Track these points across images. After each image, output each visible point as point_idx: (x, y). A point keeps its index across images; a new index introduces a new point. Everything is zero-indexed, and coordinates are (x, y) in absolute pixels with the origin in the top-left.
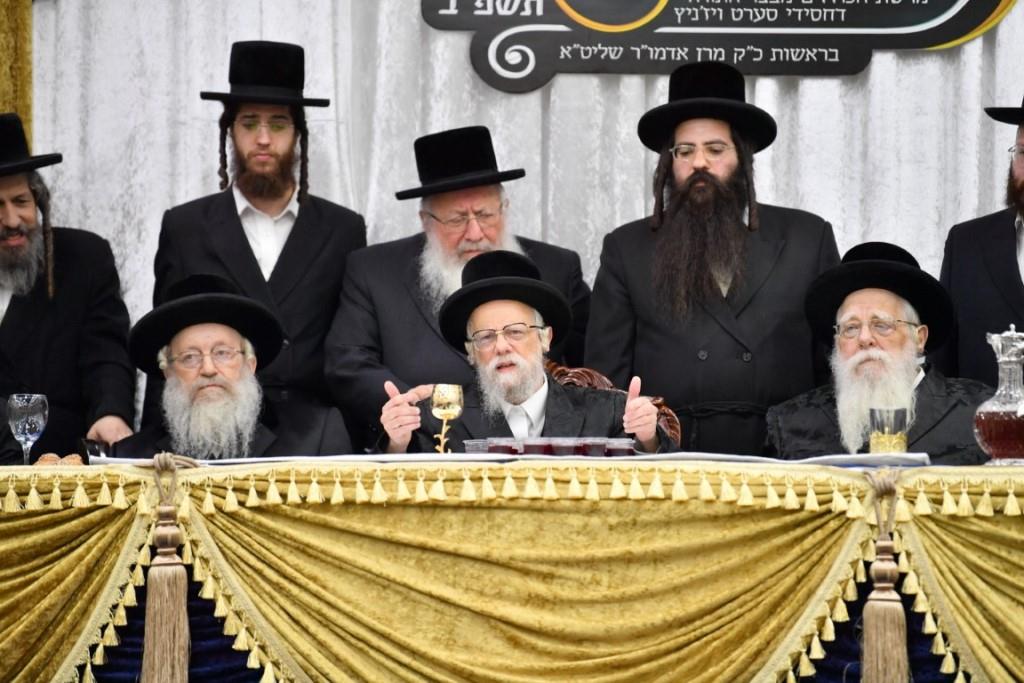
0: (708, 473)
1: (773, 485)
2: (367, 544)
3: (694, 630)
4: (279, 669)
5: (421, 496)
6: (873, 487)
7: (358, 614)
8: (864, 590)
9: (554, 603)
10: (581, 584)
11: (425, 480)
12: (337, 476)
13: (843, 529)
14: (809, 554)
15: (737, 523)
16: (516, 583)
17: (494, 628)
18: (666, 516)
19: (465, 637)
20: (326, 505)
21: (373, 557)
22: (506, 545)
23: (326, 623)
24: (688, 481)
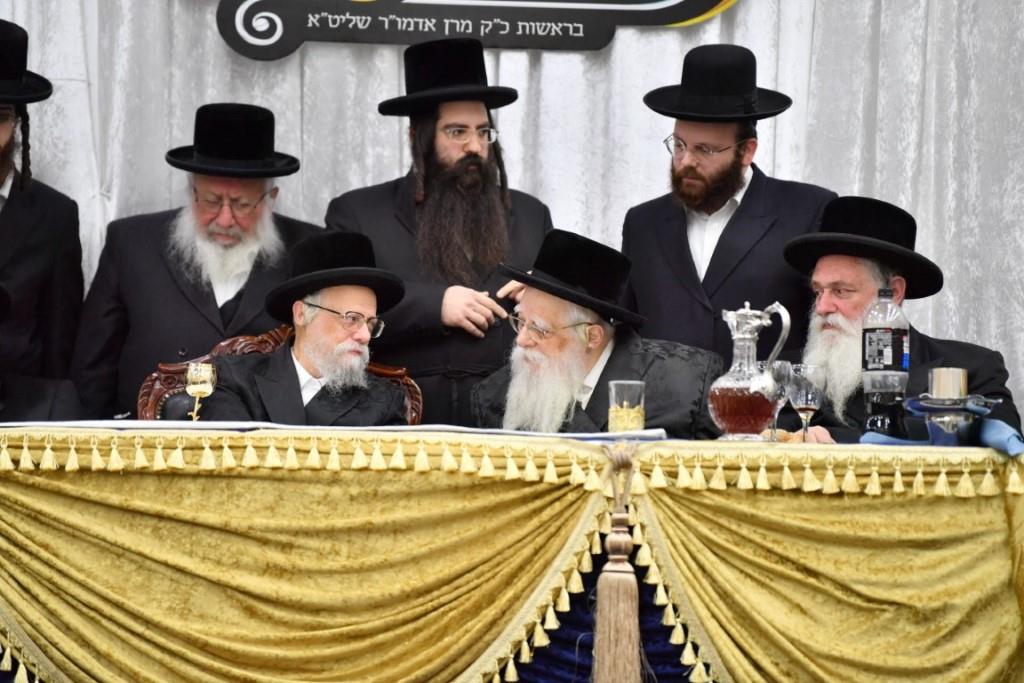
0: (450, 445)
1: (513, 457)
2: (102, 512)
3: (431, 601)
4: (6, 637)
5: (159, 464)
6: (611, 460)
7: (91, 582)
8: (599, 561)
9: (293, 573)
10: (321, 554)
11: (164, 448)
12: (72, 443)
13: (580, 502)
14: (547, 525)
15: (478, 495)
16: (254, 551)
17: (231, 597)
18: (407, 486)
19: (201, 607)
20: (60, 473)
21: (108, 525)
22: (245, 515)
23: (57, 591)
24: (431, 452)
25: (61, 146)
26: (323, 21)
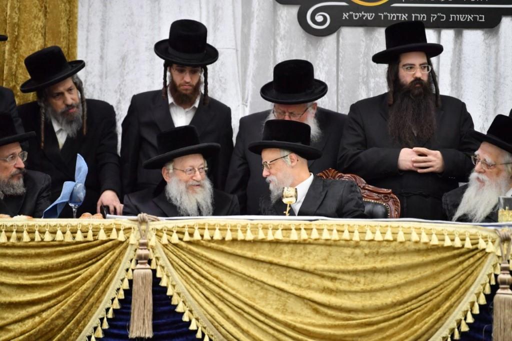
0: (416, 228)
1: (448, 235)
2: (243, 261)
3: (407, 307)
4: (199, 322)
5: (270, 237)
6: (500, 237)
7: (238, 295)
8: (494, 288)
9: (337, 292)
10: (350, 283)
11: (272, 229)
12: (229, 227)
13: (483, 258)
14: (466, 270)
15: (430, 254)
16: (317, 281)
17: (307, 304)
18: (394, 249)
19: (292, 308)
20: (223, 241)
21: (246, 267)
22: (312, 263)
23: (223, 300)
24: (406, 232)
25: (223, 81)
26: (351, 16)
